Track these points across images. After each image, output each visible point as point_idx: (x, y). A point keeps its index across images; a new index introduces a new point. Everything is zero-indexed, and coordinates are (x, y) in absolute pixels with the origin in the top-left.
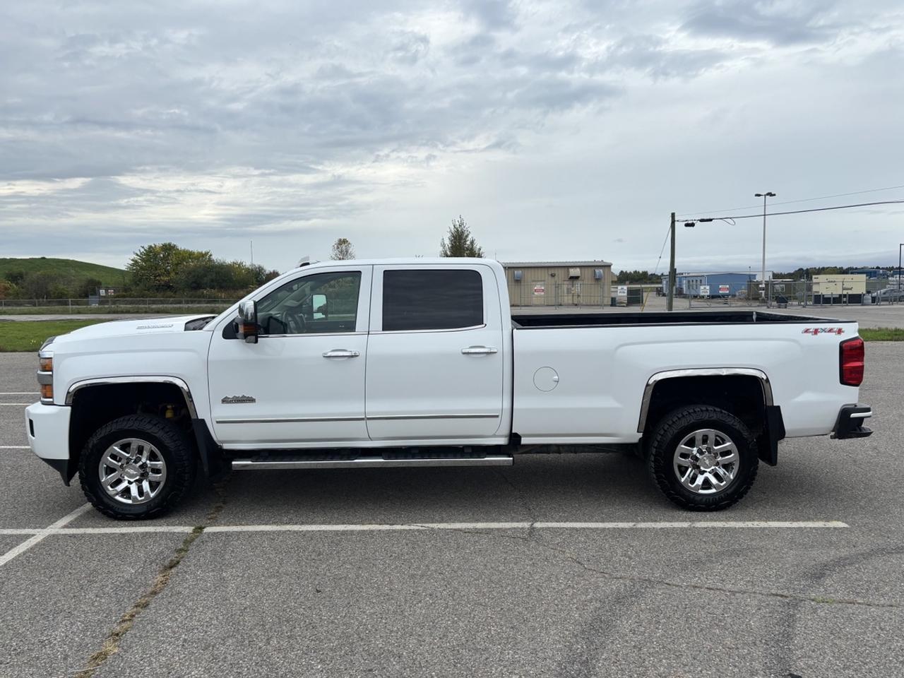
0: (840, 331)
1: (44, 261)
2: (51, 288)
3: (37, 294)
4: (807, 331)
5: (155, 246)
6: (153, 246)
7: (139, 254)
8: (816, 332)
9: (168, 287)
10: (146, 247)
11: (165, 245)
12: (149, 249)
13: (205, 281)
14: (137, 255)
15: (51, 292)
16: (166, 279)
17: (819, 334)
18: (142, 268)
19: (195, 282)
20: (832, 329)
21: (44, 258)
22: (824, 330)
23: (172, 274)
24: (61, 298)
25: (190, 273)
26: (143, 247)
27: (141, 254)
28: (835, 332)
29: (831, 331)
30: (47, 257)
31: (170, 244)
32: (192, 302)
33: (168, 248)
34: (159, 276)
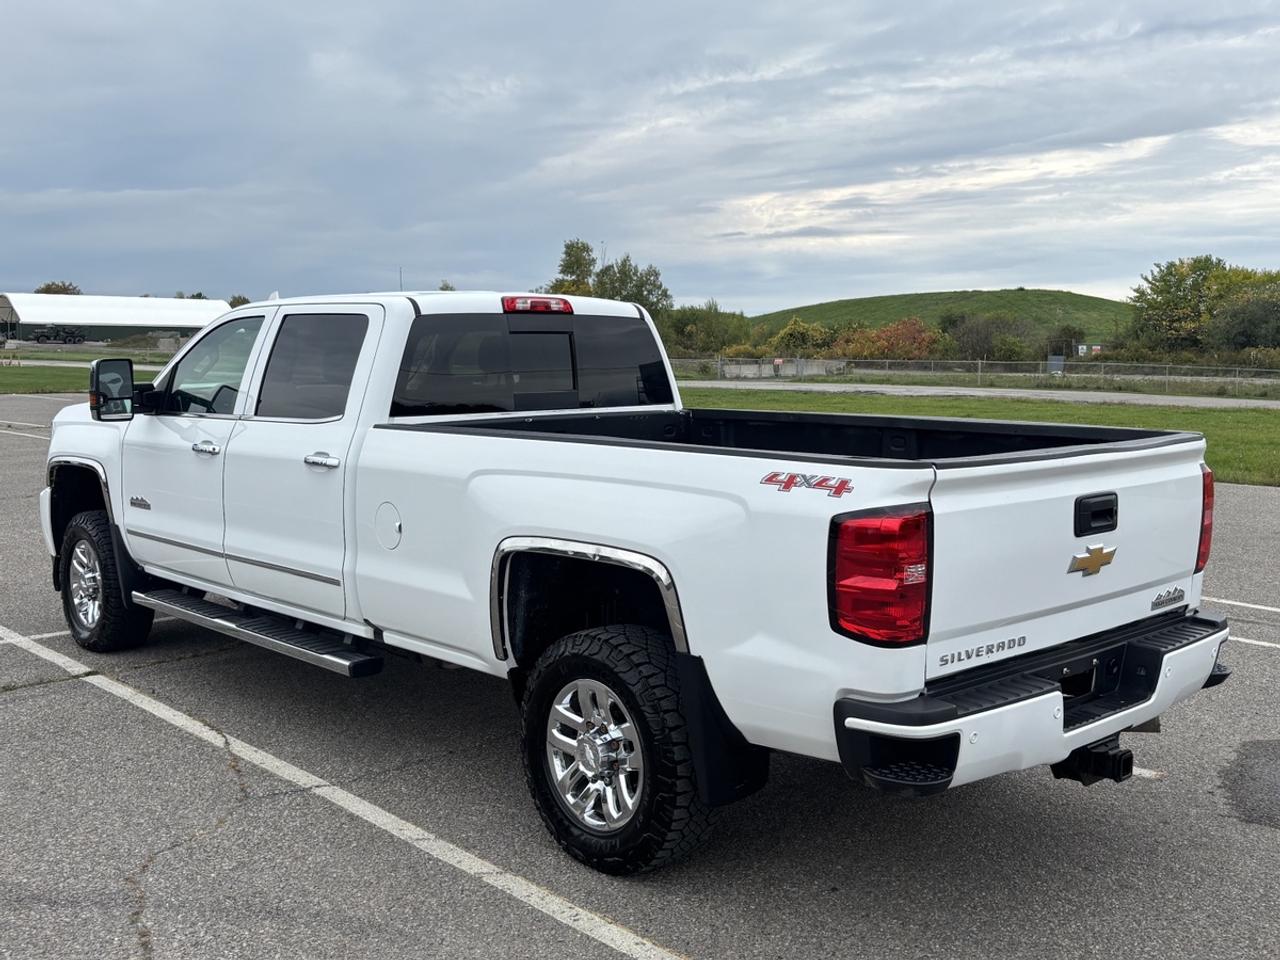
0: (842, 487)
1: (1021, 293)
2: (996, 341)
3: (974, 351)
4: (771, 479)
5: (1182, 262)
6: (1178, 263)
7: (1150, 279)
8: (790, 482)
9: (1192, 342)
10: (1164, 265)
11: (1197, 261)
12: (1168, 268)
13: (1263, 331)
14: (1146, 279)
15: (995, 349)
16: (1191, 326)
17: (793, 489)
18: (1152, 305)
19: (1242, 334)
20: (826, 480)
21: (1022, 289)
22: (807, 482)
23: (1205, 317)
24: (1010, 358)
25: (1235, 315)
26: (1158, 266)
27: (1154, 278)
28: (830, 487)
29: (822, 483)
30: (1026, 288)
31: (1208, 259)
32: (1226, 373)
33: (1203, 265)
34: (1179, 320)
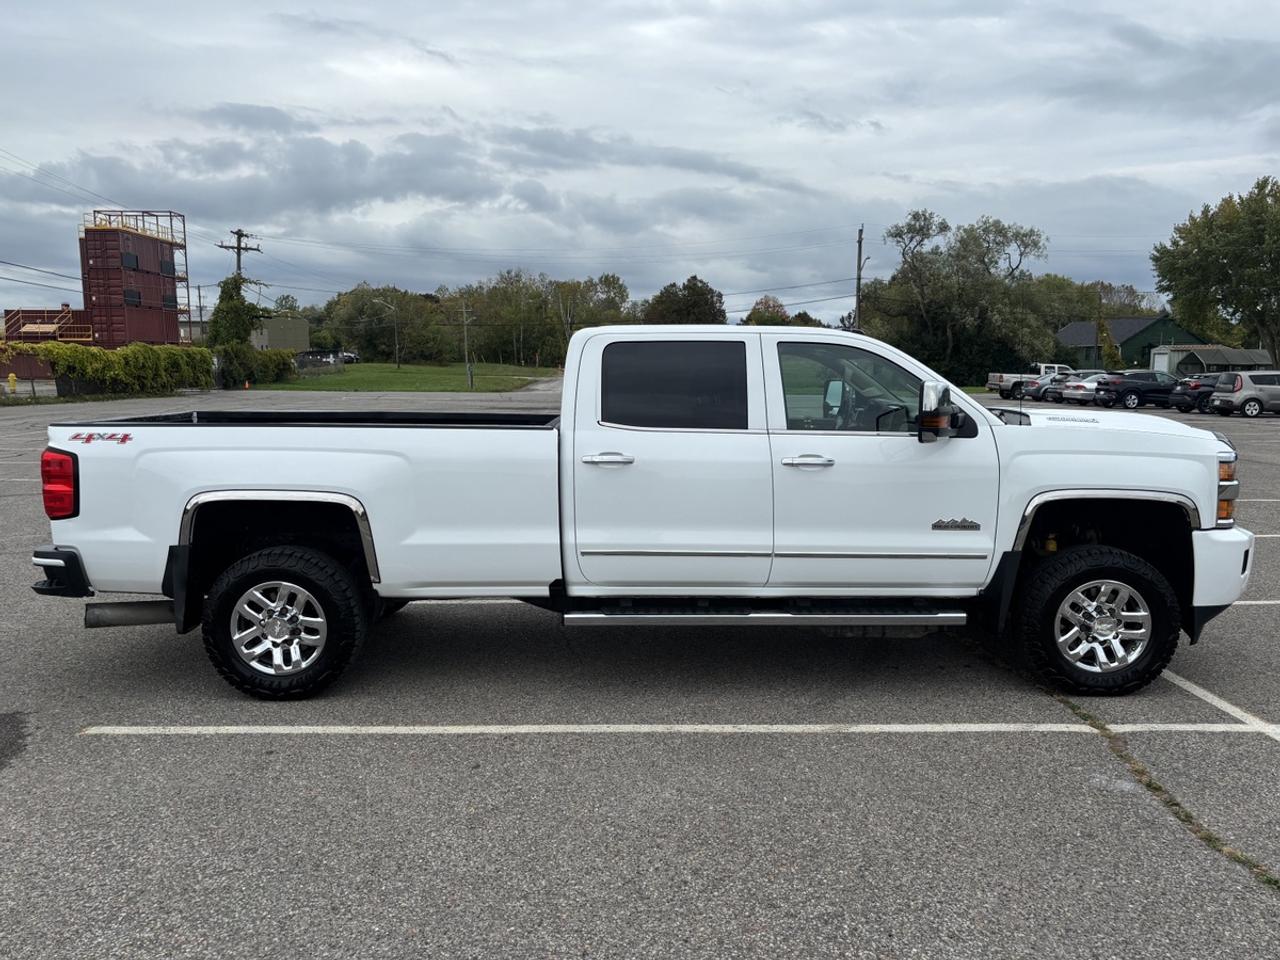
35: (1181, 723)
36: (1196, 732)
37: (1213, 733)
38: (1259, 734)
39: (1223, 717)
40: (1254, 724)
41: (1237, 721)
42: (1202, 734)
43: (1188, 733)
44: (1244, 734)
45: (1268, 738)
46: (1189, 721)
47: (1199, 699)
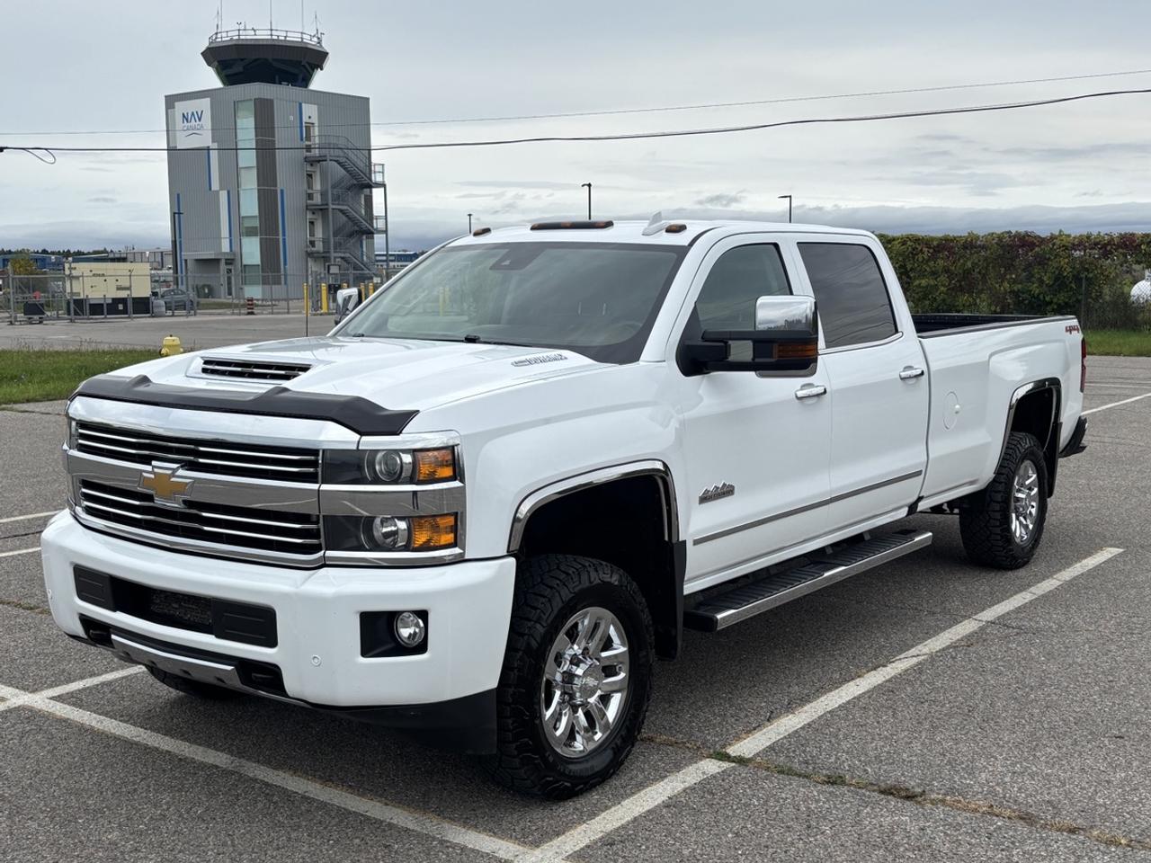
35: (116, 680)
36: (99, 675)
37: (82, 678)
38: (34, 691)
39: (73, 699)
40: (40, 700)
41: (59, 698)
42: (93, 675)
43: (106, 672)
44: (51, 686)
45: (25, 689)
46: (109, 683)
47: (106, 714)
